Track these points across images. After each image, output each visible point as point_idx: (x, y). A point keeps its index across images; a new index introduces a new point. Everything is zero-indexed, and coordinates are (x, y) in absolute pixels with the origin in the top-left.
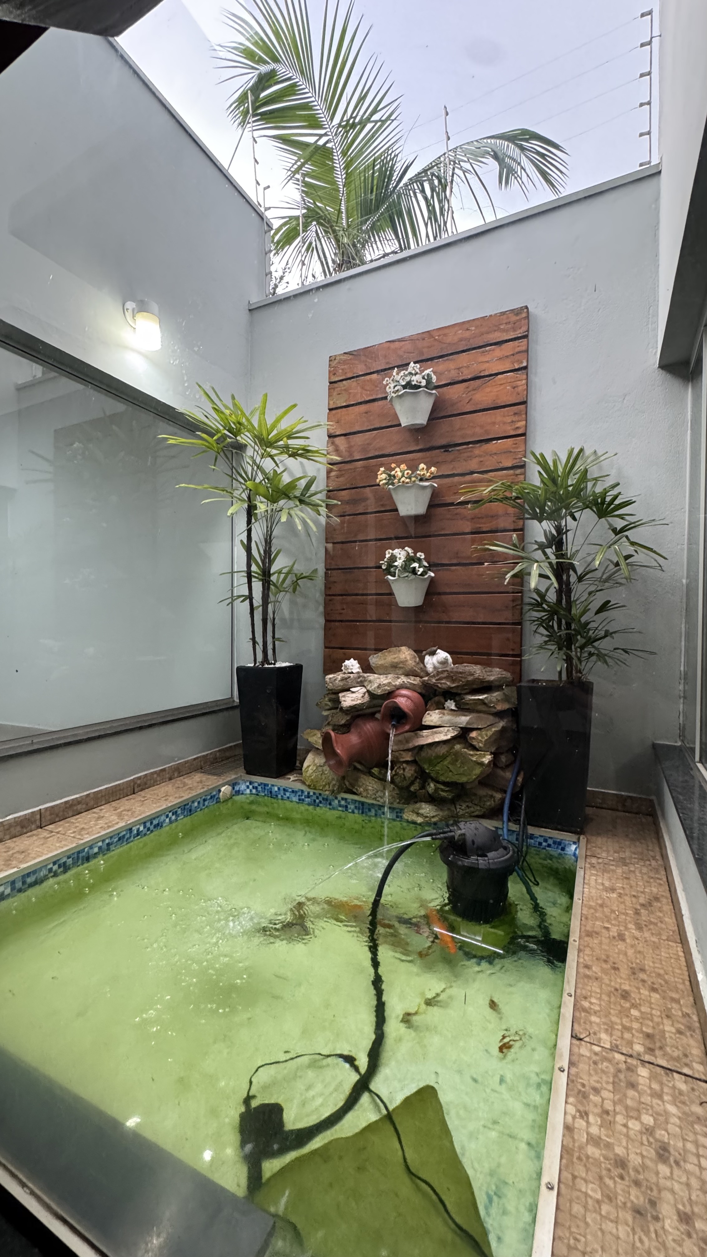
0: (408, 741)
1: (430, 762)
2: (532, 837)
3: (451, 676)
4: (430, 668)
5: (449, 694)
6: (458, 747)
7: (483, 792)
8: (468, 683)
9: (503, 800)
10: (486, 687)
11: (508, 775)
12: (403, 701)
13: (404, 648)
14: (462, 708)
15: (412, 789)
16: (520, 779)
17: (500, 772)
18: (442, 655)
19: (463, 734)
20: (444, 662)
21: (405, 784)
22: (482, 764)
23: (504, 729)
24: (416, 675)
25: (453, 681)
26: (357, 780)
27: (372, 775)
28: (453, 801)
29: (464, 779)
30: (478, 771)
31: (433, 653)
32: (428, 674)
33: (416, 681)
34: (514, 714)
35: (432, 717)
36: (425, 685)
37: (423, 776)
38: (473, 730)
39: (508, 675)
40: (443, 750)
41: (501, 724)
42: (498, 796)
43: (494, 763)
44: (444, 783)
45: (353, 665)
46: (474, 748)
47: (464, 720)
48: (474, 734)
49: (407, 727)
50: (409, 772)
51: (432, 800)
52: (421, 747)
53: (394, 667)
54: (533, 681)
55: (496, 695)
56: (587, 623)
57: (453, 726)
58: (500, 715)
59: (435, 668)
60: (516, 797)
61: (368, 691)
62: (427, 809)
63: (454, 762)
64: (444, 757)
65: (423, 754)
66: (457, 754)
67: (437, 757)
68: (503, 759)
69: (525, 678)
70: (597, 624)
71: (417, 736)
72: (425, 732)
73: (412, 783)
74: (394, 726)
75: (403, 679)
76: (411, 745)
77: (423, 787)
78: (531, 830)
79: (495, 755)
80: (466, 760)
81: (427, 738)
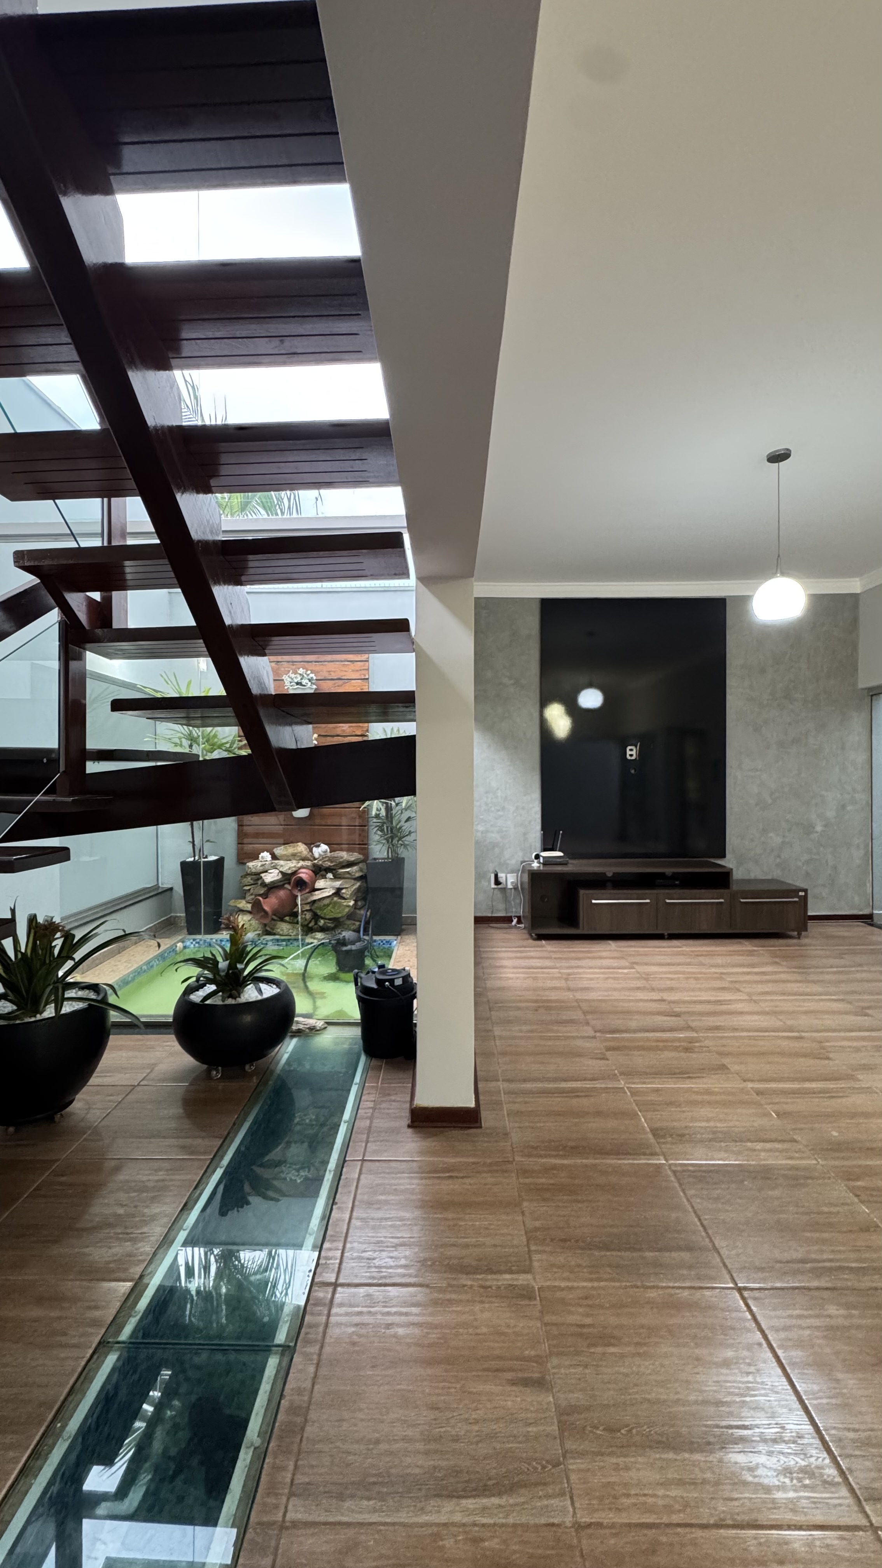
0: (307, 899)
1: (321, 909)
2: (375, 941)
3: (330, 860)
4: (316, 855)
5: (328, 870)
6: (335, 899)
7: (349, 922)
8: (341, 863)
9: (360, 926)
10: (350, 864)
11: (362, 912)
12: (304, 875)
13: (300, 844)
14: (337, 877)
15: (310, 925)
16: (368, 913)
17: (358, 911)
18: (324, 847)
19: (338, 892)
20: (326, 852)
21: (306, 923)
22: (349, 906)
23: (360, 887)
24: (309, 860)
25: (332, 862)
26: (275, 925)
27: (286, 921)
28: (333, 929)
29: (340, 915)
30: (347, 910)
31: (318, 846)
32: (315, 859)
33: (309, 863)
34: (362, 878)
35: (320, 884)
36: (314, 865)
37: (316, 917)
38: (342, 889)
39: (361, 856)
40: (327, 902)
41: (358, 884)
42: (357, 923)
43: (355, 904)
44: (329, 919)
45: (266, 856)
46: (344, 899)
47: (338, 884)
48: (344, 891)
49: (307, 890)
50: (308, 916)
51: (322, 930)
52: (314, 901)
53: (294, 856)
54: (375, 859)
55: (355, 868)
56: (400, 828)
57: (333, 888)
58: (357, 879)
59: (320, 855)
60: (367, 923)
61: (281, 872)
62: (319, 935)
63: (334, 907)
64: (328, 905)
65: (316, 905)
66: (336, 903)
67: (324, 905)
68: (359, 903)
69: (370, 858)
70: (406, 827)
71: (312, 895)
72: (317, 893)
73: (310, 922)
74: (300, 891)
75: (301, 863)
76: (309, 900)
77: (316, 924)
78: (375, 938)
79: (356, 901)
80: (340, 905)
81: (318, 895)
